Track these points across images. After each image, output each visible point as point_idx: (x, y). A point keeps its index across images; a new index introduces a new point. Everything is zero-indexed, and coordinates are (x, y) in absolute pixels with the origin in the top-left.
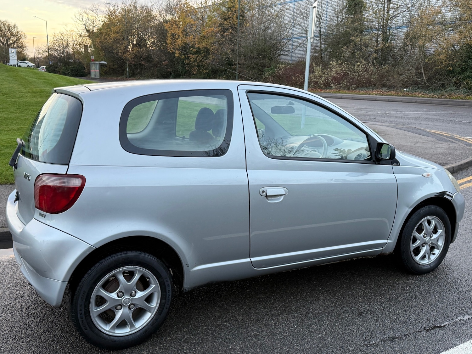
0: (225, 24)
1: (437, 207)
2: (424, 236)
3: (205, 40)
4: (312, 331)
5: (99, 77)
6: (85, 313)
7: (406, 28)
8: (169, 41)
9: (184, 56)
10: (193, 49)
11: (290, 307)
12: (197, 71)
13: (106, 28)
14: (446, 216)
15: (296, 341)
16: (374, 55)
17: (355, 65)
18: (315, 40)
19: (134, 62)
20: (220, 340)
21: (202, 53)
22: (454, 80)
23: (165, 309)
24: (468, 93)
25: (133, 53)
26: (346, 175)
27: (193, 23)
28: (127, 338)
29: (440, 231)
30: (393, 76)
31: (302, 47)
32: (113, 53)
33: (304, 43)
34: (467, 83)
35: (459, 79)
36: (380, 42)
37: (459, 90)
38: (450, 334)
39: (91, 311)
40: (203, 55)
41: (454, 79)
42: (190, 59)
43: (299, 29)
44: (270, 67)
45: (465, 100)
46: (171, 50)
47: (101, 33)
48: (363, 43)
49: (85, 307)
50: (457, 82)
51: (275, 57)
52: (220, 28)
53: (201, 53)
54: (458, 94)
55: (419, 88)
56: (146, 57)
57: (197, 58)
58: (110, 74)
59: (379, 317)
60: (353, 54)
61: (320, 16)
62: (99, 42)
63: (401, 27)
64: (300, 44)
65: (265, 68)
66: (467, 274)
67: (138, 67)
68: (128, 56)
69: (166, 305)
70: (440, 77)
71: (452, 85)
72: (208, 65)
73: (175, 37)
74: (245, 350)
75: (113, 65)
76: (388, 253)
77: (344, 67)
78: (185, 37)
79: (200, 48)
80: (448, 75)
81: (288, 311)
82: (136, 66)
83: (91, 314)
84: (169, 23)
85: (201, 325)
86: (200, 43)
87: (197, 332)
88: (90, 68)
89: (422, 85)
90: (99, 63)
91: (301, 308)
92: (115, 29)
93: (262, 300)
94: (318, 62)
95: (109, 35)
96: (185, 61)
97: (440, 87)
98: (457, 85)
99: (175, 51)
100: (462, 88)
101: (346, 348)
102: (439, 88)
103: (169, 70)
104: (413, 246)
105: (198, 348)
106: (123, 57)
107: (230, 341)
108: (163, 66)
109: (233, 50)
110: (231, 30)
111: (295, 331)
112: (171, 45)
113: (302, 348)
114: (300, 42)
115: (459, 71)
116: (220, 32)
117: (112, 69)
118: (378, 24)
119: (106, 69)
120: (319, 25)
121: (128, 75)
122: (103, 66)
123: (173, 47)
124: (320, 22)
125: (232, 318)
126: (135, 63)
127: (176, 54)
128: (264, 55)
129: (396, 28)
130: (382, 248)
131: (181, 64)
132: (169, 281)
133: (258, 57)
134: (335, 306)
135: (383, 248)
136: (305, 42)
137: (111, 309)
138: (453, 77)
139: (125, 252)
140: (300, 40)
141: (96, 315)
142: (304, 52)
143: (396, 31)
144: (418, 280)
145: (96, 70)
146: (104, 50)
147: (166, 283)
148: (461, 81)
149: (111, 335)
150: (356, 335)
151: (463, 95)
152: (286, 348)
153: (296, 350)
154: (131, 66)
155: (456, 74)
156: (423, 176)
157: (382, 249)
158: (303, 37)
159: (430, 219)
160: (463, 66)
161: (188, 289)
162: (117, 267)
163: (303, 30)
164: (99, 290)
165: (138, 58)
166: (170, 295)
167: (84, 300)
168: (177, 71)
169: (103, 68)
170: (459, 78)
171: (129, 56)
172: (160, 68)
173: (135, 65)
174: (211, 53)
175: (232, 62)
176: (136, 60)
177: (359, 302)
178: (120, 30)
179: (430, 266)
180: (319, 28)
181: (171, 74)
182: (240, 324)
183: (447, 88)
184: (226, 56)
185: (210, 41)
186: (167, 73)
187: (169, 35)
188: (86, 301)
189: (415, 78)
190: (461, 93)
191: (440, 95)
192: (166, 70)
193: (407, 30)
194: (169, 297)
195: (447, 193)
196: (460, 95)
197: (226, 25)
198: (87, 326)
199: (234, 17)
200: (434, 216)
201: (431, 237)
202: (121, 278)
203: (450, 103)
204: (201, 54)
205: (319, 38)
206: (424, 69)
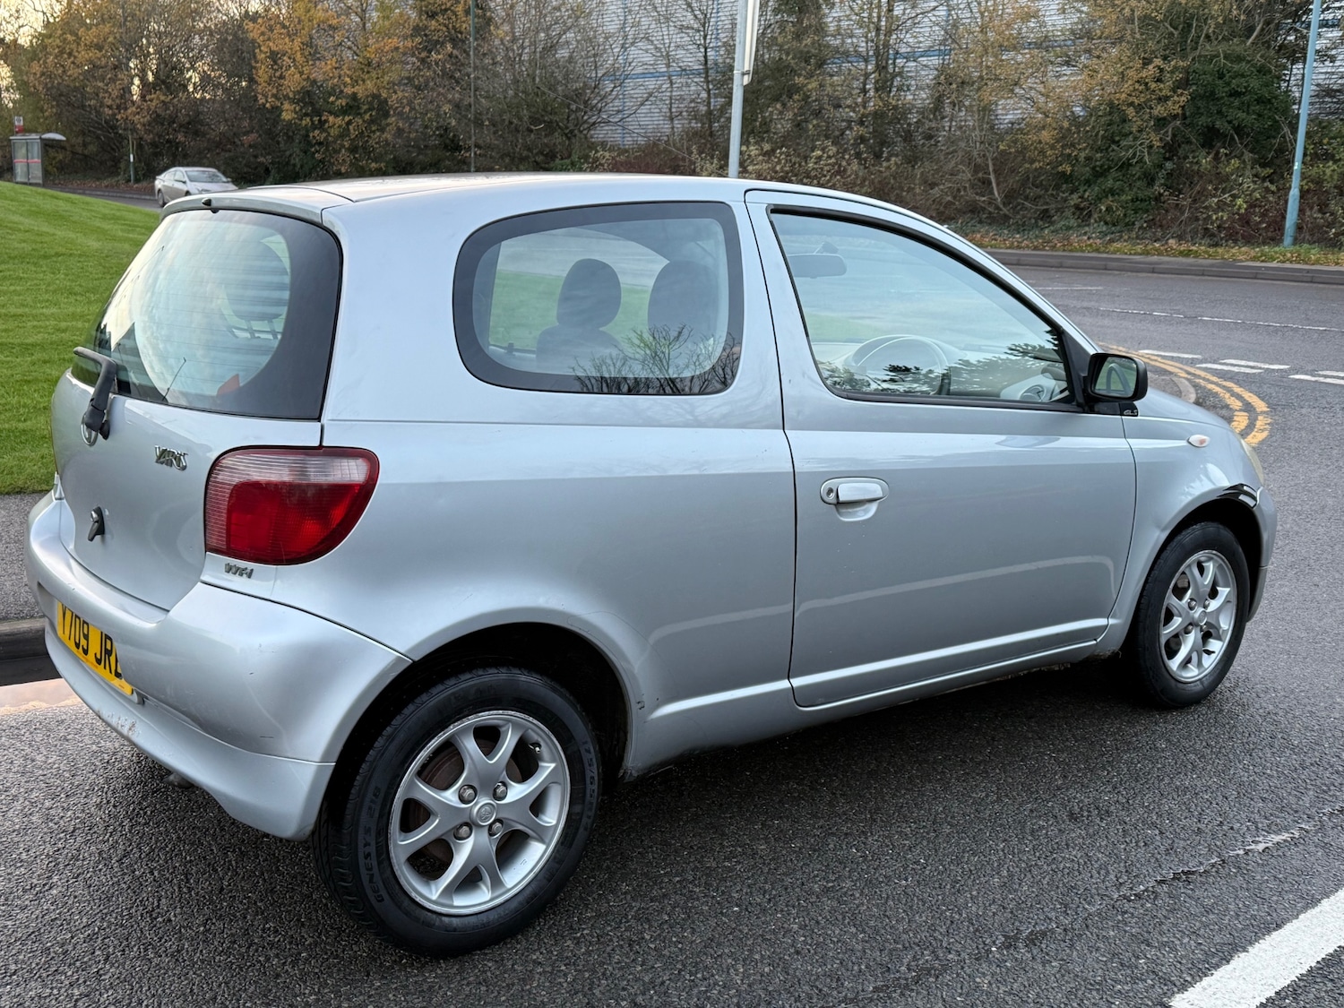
0: (433, 28)
1: (1220, 526)
2: (1189, 604)
3: (374, 74)
4: (971, 871)
5: (41, 181)
6: (377, 851)
7: (939, 56)
8: (262, 73)
9: (308, 119)
10: (337, 98)
11: (883, 811)
12: (352, 164)
13: (59, 32)
14: (1240, 550)
15: (940, 897)
16: (857, 130)
17: (806, 158)
18: (693, 84)
19: (151, 136)
20: (736, 909)
21: (365, 112)
22: (1075, 199)
23: (581, 830)
24: (1113, 236)
25: (149, 109)
26: (998, 443)
27: (335, 21)
28: (483, 918)
29: (1224, 592)
30: (914, 189)
31: (658, 102)
32: (83, 107)
33: (662, 92)
34: (1107, 209)
35: (1086, 196)
36: (872, 93)
37: (1087, 229)
38: (1320, 854)
39: (391, 847)
40: (367, 117)
41: (1075, 196)
42: (329, 130)
43: (647, 51)
44: (569, 156)
45: (1105, 255)
46: (267, 101)
47: (44, 47)
48: (828, 95)
49: (378, 834)
50: (1082, 205)
51: (582, 129)
52: (418, 39)
53: (362, 111)
54: (1086, 238)
55: (980, 222)
56: (187, 119)
57: (351, 127)
58: (76, 172)
59: (1126, 823)
60: (799, 125)
61: (706, 15)
62: (38, 76)
63: (925, 54)
64: (650, 95)
65: (554, 161)
66: (1295, 702)
67: (164, 152)
68: (135, 116)
69: (585, 820)
70: (1039, 191)
71: (1068, 213)
72: (383, 147)
73: (279, 62)
74: (816, 930)
75: (85, 145)
76: (1108, 653)
77: (779, 162)
78: (310, 63)
79: (360, 96)
80: (1057, 187)
81: (882, 821)
82: (157, 147)
83: (392, 854)
84: (260, 20)
85: (662, 872)
86: (357, 81)
87: (659, 891)
88: (10, 152)
89: (990, 213)
90: (40, 138)
91: (913, 812)
92: (89, 36)
93: (799, 796)
94: (706, 145)
95: (70, 54)
96: (311, 135)
97: (1036, 219)
98: (1081, 214)
99: (282, 104)
100: (1096, 221)
101: (1078, 907)
102: (1033, 221)
103: (261, 159)
104: (1167, 631)
105: (686, 934)
106: (117, 120)
107: (764, 910)
108: (242, 149)
109: (457, 106)
110: (449, 47)
111: (927, 872)
112: (269, 84)
113: (964, 915)
114: (650, 87)
115: (1088, 174)
116: (416, 53)
117: (81, 157)
118: (867, 43)
119: (61, 157)
120: (702, 42)
121: (132, 173)
122: (52, 147)
123: (274, 91)
124: (704, 31)
125: (739, 849)
126: (154, 138)
127: (284, 114)
128: (551, 122)
129: (911, 57)
130: (1095, 640)
131: (300, 142)
132: (592, 750)
133: (532, 127)
134: (999, 800)
135: (1098, 640)
136: (664, 90)
137: (443, 837)
138: (1072, 193)
139: (480, 672)
140: (650, 83)
141: (403, 858)
142: (661, 118)
143: (913, 64)
144: (1180, 721)
145: (33, 158)
146: (54, 99)
147: (586, 757)
148: (1093, 202)
149: (443, 912)
150: (1090, 872)
151: (1098, 241)
152: (924, 918)
153: (952, 922)
154: (140, 147)
155: (1079, 185)
156: (1190, 443)
157: (1095, 642)
158: (658, 74)
159: (1202, 559)
160: (1098, 163)
161: (637, 771)
162: (459, 714)
163: (659, 54)
164: (411, 785)
165: (163, 124)
166: (594, 790)
167: (377, 815)
168: (288, 163)
169: (52, 153)
170: (1087, 194)
171: (137, 116)
172: (231, 154)
173: (154, 144)
174: (392, 112)
175: (454, 140)
176: (158, 129)
177: (1057, 786)
178: (105, 40)
179: (1202, 683)
180: (703, 50)
181: (267, 171)
182: (769, 864)
183: (1055, 221)
184: (438, 123)
185: (387, 78)
186: (256, 168)
187: (263, 56)
188: (381, 816)
189: (970, 195)
190: (1094, 235)
191: (1040, 241)
192: (252, 159)
193: (941, 62)
194: (591, 796)
195: (1245, 488)
196: (1091, 241)
197: (434, 31)
198: (383, 893)
199: (457, 9)
200: (1214, 552)
201: (1205, 607)
202: (470, 746)
203: (1070, 262)
204: (359, 114)
205: (702, 80)
206: (994, 171)
